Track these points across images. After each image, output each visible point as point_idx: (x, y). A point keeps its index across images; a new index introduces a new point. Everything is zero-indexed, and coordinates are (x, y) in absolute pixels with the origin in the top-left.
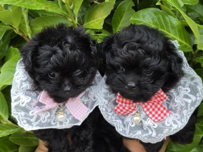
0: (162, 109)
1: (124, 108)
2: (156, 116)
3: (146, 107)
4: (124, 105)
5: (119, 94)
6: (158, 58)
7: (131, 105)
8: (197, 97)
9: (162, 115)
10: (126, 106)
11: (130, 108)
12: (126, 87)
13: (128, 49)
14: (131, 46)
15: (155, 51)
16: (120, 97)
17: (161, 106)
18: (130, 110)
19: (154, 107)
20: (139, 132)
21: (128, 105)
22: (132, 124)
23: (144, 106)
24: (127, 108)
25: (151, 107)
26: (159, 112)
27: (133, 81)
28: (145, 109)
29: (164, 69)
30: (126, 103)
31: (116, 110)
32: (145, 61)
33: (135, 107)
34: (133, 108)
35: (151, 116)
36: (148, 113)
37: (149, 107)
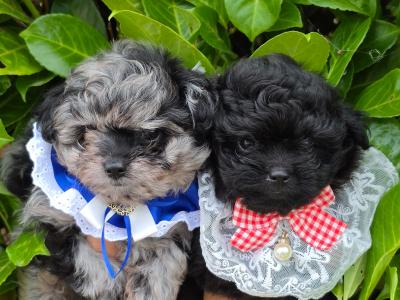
0: (328, 221)
1: (252, 234)
2: (320, 237)
3: (297, 222)
5: (238, 205)
7: (266, 225)
9: (331, 233)
10: (255, 229)
11: (264, 232)
12: (268, 179)
13: (268, 100)
14: (274, 93)
16: (241, 211)
17: (326, 215)
18: (265, 237)
20: (293, 280)
21: (258, 226)
22: (276, 265)
24: (258, 233)
26: (324, 229)
28: (297, 228)
31: (234, 243)
33: (276, 227)
34: (270, 230)
35: (309, 240)
36: (303, 234)
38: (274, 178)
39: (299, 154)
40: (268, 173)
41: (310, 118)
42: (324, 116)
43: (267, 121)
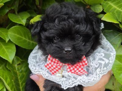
1: (52, 66)
3: (70, 68)
4: (52, 63)
6: (85, 24)
7: (58, 65)
8: (109, 60)
11: (57, 67)
12: (64, 52)
13: (59, 21)
15: (81, 19)
17: (82, 69)
18: (57, 69)
19: (76, 69)
21: (55, 64)
23: (68, 67)
24: (54, 66)
25: (74, 69)
27: (69, 46)
29: (91, 32)
30: (54, 62)
31: (46, 66)
32: (75, 28)
33: (61, 67)
37: (72, 68)
38: (66, 51)
39: (75, 41)
40: (64, 49)
41: (78, 26)
42: (84, 24)
43: (61, 30)
